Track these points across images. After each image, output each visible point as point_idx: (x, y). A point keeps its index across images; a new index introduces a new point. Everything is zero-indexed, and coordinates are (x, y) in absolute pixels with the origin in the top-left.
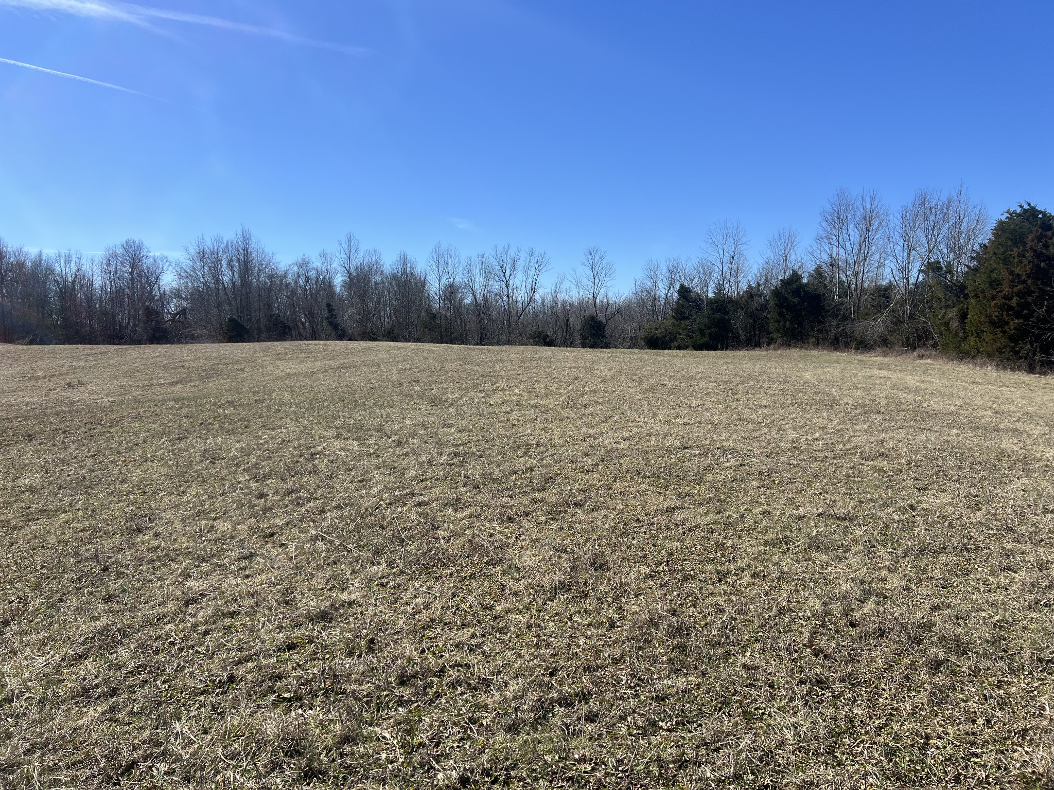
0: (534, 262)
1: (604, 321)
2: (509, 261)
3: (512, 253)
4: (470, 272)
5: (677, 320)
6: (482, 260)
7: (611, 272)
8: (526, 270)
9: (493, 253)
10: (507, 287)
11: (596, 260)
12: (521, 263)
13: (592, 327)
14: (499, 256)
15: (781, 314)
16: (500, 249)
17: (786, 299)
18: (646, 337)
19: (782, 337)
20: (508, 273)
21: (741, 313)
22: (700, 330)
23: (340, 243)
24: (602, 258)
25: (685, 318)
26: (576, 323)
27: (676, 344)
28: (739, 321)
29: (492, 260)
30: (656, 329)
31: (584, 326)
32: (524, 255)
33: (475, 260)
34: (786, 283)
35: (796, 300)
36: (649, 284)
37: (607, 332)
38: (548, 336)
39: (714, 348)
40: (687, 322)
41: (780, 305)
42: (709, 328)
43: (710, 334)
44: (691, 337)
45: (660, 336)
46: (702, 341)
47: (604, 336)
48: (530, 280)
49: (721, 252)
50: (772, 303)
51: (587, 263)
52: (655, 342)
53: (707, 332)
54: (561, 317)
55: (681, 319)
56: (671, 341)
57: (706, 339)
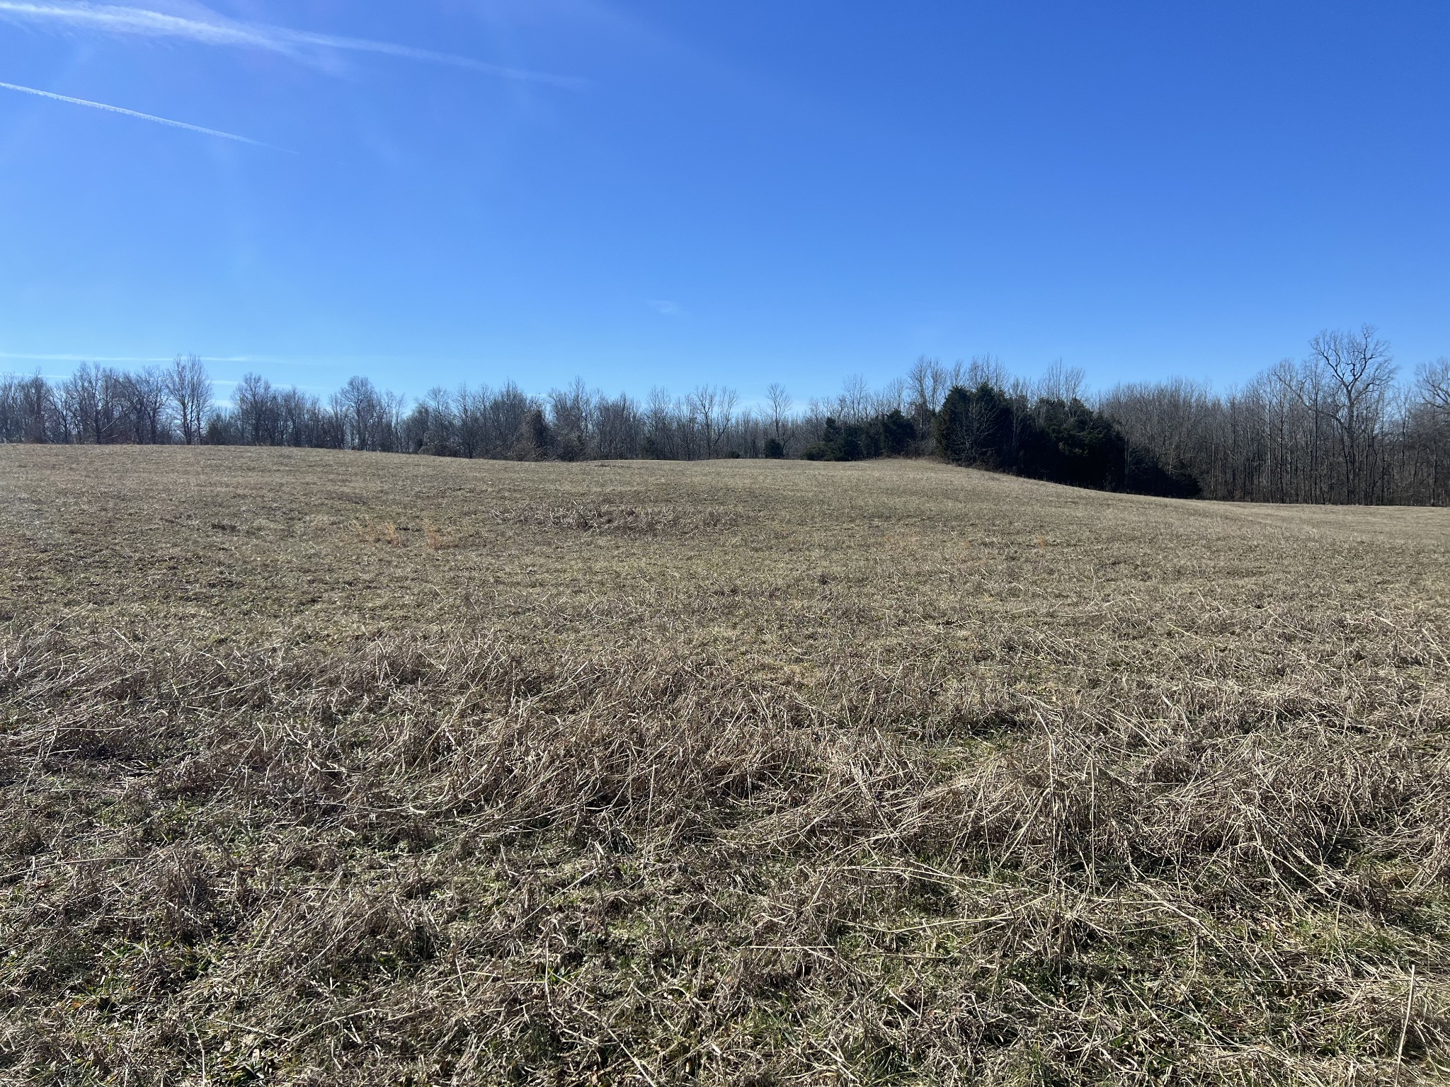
0: (726, 398)
1: (782, 444)
2: (708, 397)
3: (710, 391)
4: (679, 408)
5: (826, 441)
6: (688, 399)
8: (721, 404)
9: (696, 392)
10: (707, 418)
11: (777, 394)
12: (717, 399)
13: (773, 448)
14: (700, 394)
15: (886, 437)
16: (700, 389)
17: (889, 427)
19: (887, 451)
20: (707, 407)
21: (863, 436)
23: (570, 385)
24: (782, 392)
25: (830, 440)
26: (761, 444)
27: (825, 457)
28: (862, 442)
29: (696, 399)
30: (814, 447)
31: (766, 446)
32: (719, 392)
33: (683, 400)
34: (891, 416)
35: (896, 427)
37: (785, 451)
39: (846, 460)
40: (832, 443)
41: (886, 431)
43: (845, 450)
44: (834, 452)
45: (816, 451)
46: (839, 455)
48: (724, 412)
49: (853, 395)
50: (883, 429)
51: (770, 395)
52: (811, 457)
53: (843, 448)
54: (749, 439)
55: (828, 440)
56: (823, 455)
57: (842, 453)
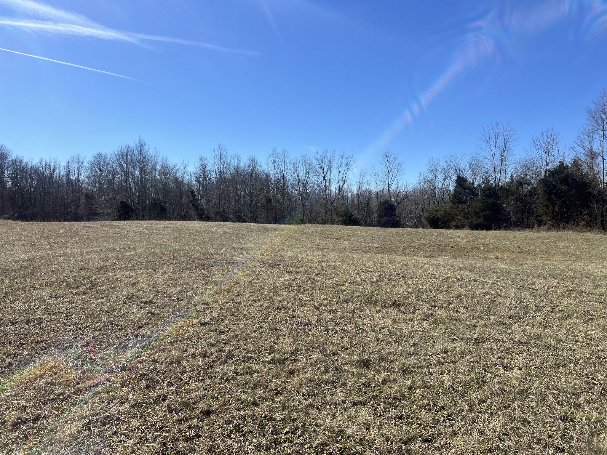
0: (344, 162)
1: (395, 204)
2: (327, 161)
3: (328, 156)
4: (296, 169)
5: (454, 204)
6: (305, 160)
7: (401, 169)
8: (339, 167)
9: (315, 156)
10: (325, 180)
11: (390, 160)
12: (335, 163)
13: (386, 209)
14: (319, 158)
15: (549, 200)
16: (320, 153)
17: (555, 187)
18: (429, 217)
19: (551, 220)
20: (325, 170)
21: (512, 198)
22: (475, 212)
24: (395, 159)
25: (461, 203)
26: (374, 205)
27: (454, 223)
28: (510, 206)
29: (314, 160)
30: (437, 211)
31: (380, 207)
32: (337, 158)
33: (300, 159)
34: (554, 173)
35: (564, 188)
36: (430, 176)
37: (398, 212)
38: (352, 215)
40: (464, 206)
41: (548, 192)
42: (484, 211)
43: (484, 216)
44: (467, 218)
45: (440, 217)
46: (477, 222)
47: (395, 215)
48: (341, 175)
49: (493, 149)
50: (540, 191)
51: (383, 162)
52: (436, 222)
53: (482, 214)
54: (364, 200)
55: (458, 203)
56: (450, 221)
57: (481, 220)
